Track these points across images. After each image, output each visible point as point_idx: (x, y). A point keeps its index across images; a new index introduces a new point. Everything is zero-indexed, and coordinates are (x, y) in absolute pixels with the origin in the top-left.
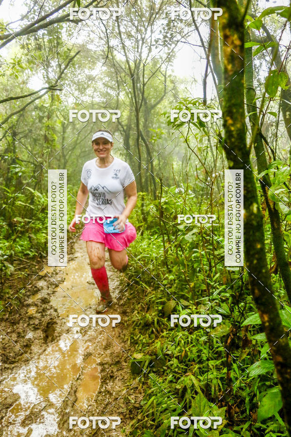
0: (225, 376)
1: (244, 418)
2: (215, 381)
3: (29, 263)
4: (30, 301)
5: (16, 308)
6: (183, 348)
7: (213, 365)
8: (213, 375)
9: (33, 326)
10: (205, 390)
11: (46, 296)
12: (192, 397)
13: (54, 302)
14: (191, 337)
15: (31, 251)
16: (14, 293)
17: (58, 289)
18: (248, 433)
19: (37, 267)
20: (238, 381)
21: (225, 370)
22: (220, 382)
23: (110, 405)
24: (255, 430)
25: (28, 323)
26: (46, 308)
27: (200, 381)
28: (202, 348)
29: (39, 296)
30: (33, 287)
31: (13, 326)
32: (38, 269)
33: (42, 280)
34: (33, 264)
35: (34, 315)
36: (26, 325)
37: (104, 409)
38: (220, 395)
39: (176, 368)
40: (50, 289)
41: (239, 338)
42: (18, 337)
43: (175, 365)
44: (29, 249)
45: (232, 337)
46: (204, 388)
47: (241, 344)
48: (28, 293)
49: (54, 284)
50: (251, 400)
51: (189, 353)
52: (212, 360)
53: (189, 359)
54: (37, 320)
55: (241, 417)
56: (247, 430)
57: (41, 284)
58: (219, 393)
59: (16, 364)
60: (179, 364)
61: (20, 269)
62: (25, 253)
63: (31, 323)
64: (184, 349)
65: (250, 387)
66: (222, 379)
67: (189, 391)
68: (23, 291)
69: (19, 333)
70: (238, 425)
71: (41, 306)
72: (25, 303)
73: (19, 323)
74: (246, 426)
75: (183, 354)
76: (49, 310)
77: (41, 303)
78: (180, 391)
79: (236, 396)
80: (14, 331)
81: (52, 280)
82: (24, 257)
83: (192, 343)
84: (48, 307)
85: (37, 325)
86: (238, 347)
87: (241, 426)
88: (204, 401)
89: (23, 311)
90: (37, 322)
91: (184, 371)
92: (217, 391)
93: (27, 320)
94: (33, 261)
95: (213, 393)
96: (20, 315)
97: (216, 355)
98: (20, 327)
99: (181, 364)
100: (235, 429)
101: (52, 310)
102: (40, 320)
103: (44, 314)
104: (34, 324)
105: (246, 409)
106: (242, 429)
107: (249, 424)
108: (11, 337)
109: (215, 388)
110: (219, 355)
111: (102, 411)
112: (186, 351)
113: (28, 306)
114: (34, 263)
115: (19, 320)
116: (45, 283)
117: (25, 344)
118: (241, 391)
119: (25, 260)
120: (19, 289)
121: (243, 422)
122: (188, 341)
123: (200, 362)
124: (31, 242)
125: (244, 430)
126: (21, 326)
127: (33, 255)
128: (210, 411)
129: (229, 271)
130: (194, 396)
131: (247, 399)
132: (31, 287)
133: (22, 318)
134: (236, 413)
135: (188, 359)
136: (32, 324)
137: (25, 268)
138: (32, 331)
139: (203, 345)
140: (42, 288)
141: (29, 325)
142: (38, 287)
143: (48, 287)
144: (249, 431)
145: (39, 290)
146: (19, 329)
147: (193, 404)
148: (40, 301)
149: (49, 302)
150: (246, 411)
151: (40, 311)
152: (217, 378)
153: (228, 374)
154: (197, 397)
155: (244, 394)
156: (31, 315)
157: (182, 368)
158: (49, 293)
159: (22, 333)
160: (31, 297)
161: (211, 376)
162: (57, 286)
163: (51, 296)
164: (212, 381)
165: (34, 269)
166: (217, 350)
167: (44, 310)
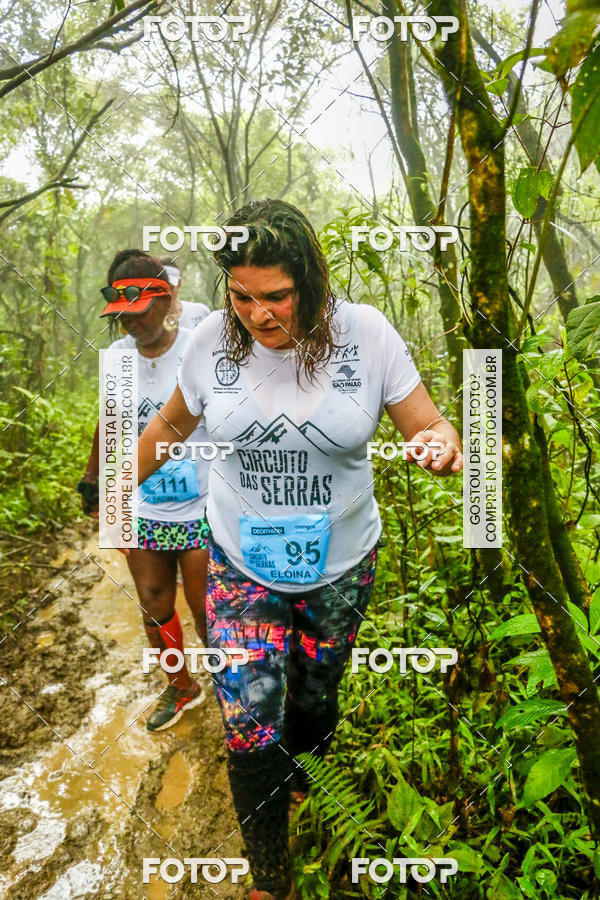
0: (447, 746)
1: (485, 823)
2: (427, 757)
3: (28, 543)
4: (38, 621)
5: (12, 636)
6: (359, 699)
7: (419, 727)
8: (423, 745)
9: (52, 671)
10: (409, 773)
11: (71, 610)
12: (385, 788)
13: (89, 620)
14: (374, 676)
15: (31, 519)
16: (4, 606)
17: (93, 594)
18: (494, 848)
19: (45, 551)
20: (472, 754)
21: (447, 735)
22: (437, 758)
23: (223, 816)
24: (508, 843)
25: (41, 666)
26: (74, 633)
27: (398, 758)
28: (396, 696)
29: (57, 609)
30: (42, 592)
31: (8, 673)
32: (48, 555)
33: (59, 576)
34: (37, 546)
35: (52, 649)
36: (37, 670)
37: (211, 824)
38: (439, 781)
39: (348, 737)
40: (75, 594)
41: (471, 672)
42: (23, 694)
43: (347, 732)
44: (27, 515)
45: (459, 669)
46: (407, 771)
47: (475, 682)
48: (33, 605)
49: (83, 585)
50: (498, 788)
51: (372, 708)
52: (418, 717)
53: (373, 719)
54: (60, 660)
55: (479, 821)
56: (492, 843)
57: (57, 584)
58: (436, 779)
59: (23, 749)
60: (353, 730)
61: (10, 558)
62: (20, 522)
63: (49, 665)
64: (361, 700)
65: (494, 766)
66: (439, 751)
67: (380, 778)
68: (23, 602)
69: (24, 686)
70: (475, 836)
71: (63, 630)
72: (29, 625)
73: (22, 667)
74: (491, 836)
75: (362, 708)
76: (78, 636)
77: (61, 623)
78: (363, 778)
79: (468, 781)
80: (13, 683)
81: (79, 576)
82: (17, 532)
83: (375, 688)
84: (78, 632)
85: (60, 670)
86: (469, 690)
87: (482, 837)
88: (411, 794)
89: (27, 642)
90: (59, 662)
91: (364, 741)
92: (433, 775)
93: (39, 659)
94: (37, 539)
95: (425, 779)
96: (22, 649)
97: (424, 709)
98: (26, 675)
99: (358, 730)
100: (470, 843)
101: (85, 638)
102: (65, 659)
103: (71, 645)
104: (53, 667)
105: (489, 805)
106: (483, 842)
107: (496, 832)
108: (8, 694)
109: (428, 769)
110: (429, 708)
111: (209, 829)
112: (366, 703)
113: (36, 630)
114: (40, 543)
115: (22, 661)
116: (66, 583)
117: (39, 705)
118: (476, 774)
119: (20, 538)
120: (14, 597)
121: (485, 829)
122: (368, 684)
123: (395, 723)
124: (29, 500)
125: (488, 842)
126: (28, 672)
127: (37, 528)
128: (424, 811)
129: (439, 544)
130: (389, 786)
131: (490, 787)
132: (39, 591)
133: (26, 656)
134: (471, 814)
135: (370, 718)
136: (50, 668)
137: (21, 555)
138: (51, 681)
139: (397, 690)
140: (61, 593)
141: (44, 669)
142: (52, 591)
143: (73, 591)
144: (496, 845)
145: (56, 598)
146: (23, 679)
147: (390, 802)
148: (60, 619)
149: (78, 621)
150: (489, 809)
151: (62, 640)
152: (431, 751)
153: (453, 741)
154: (397, 789)
155: (482, 778)
156: (45, 648)
157: (361, 738)
158: (76, 602)
159: (30, 685)
160: (39, 612)
161: (419, 749)
162: (89, 588)
163: (79, 609)
164: (421, 756)
165: (39, 555)
166: (426, 698)
167: (71, 638)
